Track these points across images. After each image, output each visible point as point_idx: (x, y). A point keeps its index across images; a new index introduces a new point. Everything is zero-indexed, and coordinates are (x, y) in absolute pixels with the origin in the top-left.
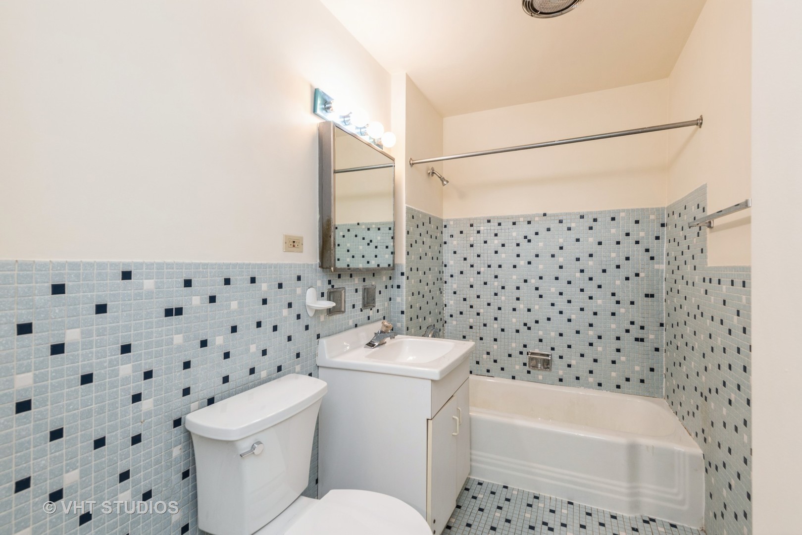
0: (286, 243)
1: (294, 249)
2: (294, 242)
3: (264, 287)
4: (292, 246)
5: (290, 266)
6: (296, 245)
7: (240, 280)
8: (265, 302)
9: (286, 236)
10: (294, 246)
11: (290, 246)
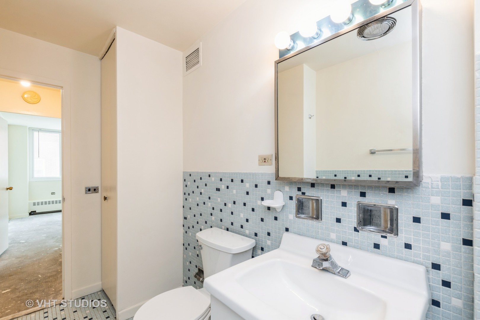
0: (259, 160)
1: (265, 163)
2: (265, 159)
3: (247, 186)
4: (263, 162)
5: (262, 174)
6: (266, 161)
7: (237, 181)
8: (248, 193)
9: (259, 156)
10: (265, 162)
11: (262, 162)
